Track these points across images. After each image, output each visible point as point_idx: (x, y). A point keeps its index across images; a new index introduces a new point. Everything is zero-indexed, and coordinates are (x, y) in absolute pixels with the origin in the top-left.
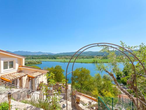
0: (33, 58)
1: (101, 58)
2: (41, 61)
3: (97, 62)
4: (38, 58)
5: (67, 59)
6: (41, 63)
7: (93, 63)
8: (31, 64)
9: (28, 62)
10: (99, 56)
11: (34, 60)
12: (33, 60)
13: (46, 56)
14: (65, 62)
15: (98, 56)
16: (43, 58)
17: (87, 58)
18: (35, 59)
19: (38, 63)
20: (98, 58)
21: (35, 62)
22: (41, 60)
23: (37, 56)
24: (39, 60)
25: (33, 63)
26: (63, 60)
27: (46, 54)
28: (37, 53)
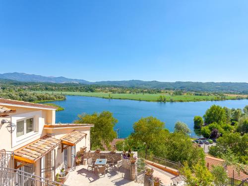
0: (47, 89)
1: (171, 93)
2: (64, 95)
3: (165, 100)
4: (58, 90)
5: (114, 92)
6: (65, 99)
7: (158, 101)
8: (44, 99)
9: (37, 97)
10: (169, 89)
11: (50, 93)
12: (47, 92)
13: (74, 85)
14: (111, 98)
15: (167, 89)
16: (68, 90)
17: (149, 93)
18: (52, 90)
19: (59, 98)
20: (167, 92)
21: (51, 96)
22: (64, 93)
23: (55, 85)
24: (60, 93)
25: (47, 99)
26: (106, 95)
27: (75, 82)
28: (55, 78)
